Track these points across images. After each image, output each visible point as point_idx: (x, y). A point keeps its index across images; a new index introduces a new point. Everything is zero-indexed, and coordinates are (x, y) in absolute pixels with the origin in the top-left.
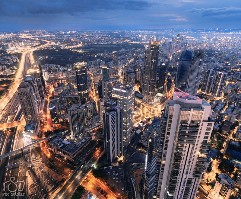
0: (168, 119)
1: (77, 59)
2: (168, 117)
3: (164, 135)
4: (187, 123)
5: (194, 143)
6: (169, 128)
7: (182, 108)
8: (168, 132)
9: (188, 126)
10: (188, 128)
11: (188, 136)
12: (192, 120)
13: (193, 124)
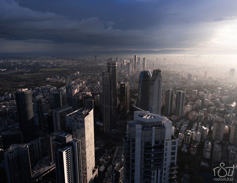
0: (131, 143)
1: (19, 86)
2: (131, 141)
3: (129, 163)
4: (151, 145)
5: (162, 166)
6: (133, 153)
7: (144, 128)
8: (132, 159)
9: (153, 148)
10: (153, 150)
11: (155, 160)
12: (156, 140)
13: (157, 145)
